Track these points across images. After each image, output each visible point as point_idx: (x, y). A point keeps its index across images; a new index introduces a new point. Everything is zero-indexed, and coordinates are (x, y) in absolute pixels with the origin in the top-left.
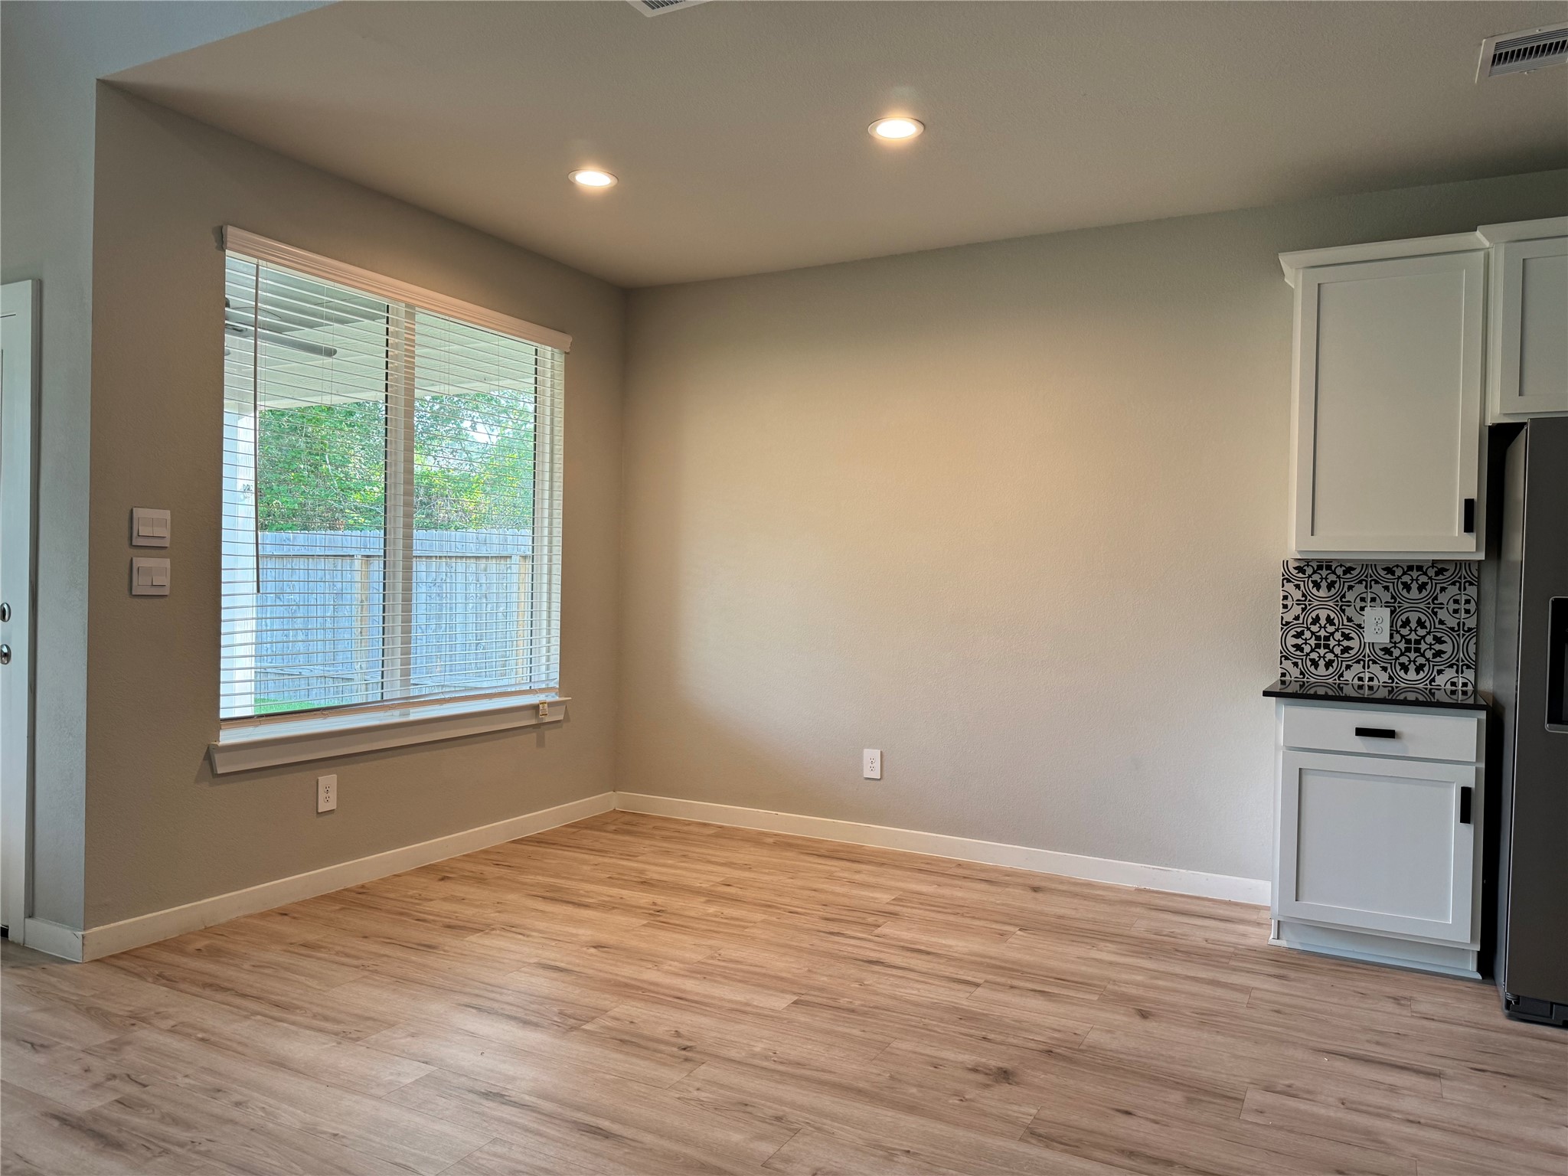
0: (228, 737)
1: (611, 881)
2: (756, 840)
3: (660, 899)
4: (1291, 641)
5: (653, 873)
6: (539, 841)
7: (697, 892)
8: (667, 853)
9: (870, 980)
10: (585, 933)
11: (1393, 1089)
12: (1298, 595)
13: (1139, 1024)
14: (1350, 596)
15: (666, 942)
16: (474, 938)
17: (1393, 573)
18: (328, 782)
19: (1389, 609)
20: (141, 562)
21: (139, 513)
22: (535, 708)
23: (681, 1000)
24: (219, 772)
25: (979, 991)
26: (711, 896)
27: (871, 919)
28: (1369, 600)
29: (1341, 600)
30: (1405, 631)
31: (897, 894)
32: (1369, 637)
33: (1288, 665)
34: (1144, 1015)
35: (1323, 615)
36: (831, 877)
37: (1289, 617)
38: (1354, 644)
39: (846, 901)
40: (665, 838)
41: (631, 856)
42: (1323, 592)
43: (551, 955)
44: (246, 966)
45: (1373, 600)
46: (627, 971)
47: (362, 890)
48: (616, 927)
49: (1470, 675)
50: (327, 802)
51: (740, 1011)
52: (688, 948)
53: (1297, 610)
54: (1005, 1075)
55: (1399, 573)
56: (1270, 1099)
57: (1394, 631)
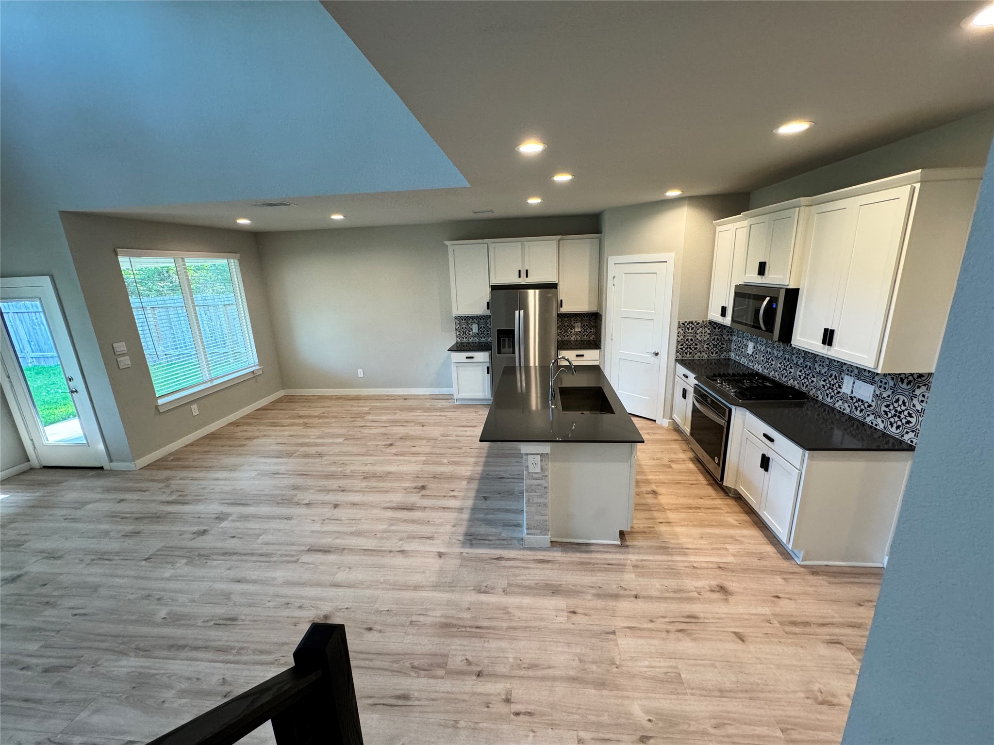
0: (160, 402)
1: (290, 418)
2: (330, 398)
3: (305, 420)
4: (458, 333)
5: (302, 413)
6: (263, 409)
7: (315, 417)
8: (304, 406)
9: (362, 431)
10: (287, 433)
11: (466, 431)
12: (458, 322)
13: (421, 428)
14: (469, 322)
15: (309, 432)
16: (255, 440)
18: (194, 407)
19: (477, 325)
20: (119, 359)
21: (115, 345)
22: (253, 372)
23: (316, 444)
24: (161, 411)
25: (388, 428)
26: (320, 417)
27: (363, 415)
29: (468, 324)
30: (481, 329)
31: (370, 407)
32: (474, 331)
33: (458, 339)
34: (423, 426)
35: (464, 326)
36: (352, 406)
37: (457, 328)
38: (471, 333)
39: (356, 412)
40: (302, 402)
41: (294, 410)
42: (464, 321)
43: (279, 441)
44: (190, 460)
45: (474, 324)
46: (300, 441)
47: (213, 434)
48: (294, 430)
50: (196, 412)
51: (332, 444)
52: (316, 432)
53: (458, 326)
54: (391, 445)
56: (443, 438)
57: (479, 329)
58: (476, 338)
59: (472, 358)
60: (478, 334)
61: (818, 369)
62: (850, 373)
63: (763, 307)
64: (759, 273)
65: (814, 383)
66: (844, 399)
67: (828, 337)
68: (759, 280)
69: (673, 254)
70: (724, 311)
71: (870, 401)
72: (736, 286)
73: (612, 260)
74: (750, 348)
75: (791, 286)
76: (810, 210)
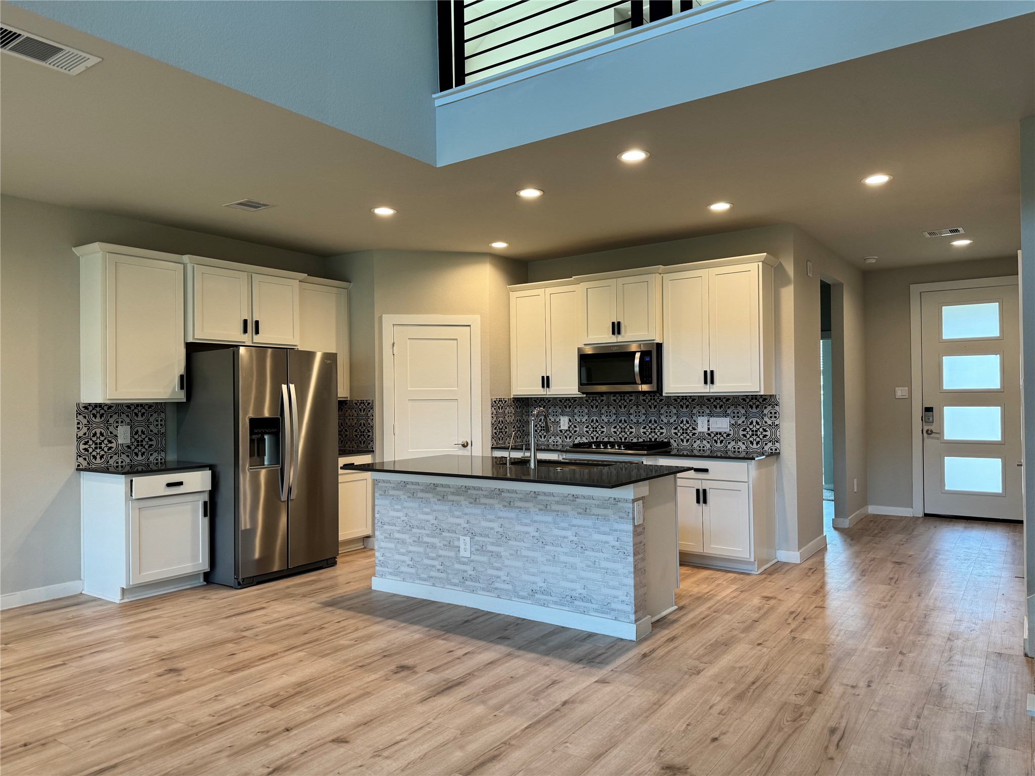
4: (82, 447)
12: (85, 421)
14: (111, 421)
17: (130, 408)
19: (129, 426)
28: (120, 422)
29: (107, 425)
30: (136, 437)
32: (121, 441)
33: (81, 460)
35: (98, 431)
37: (81, 434)
38: (114, 445)
42: (98, 420)
45: (122, 422)
49: (163, 454)
53: (85, 430)
55: (133, 408)
57: (132, 437)
58: (124, 456)
59: (181, 484)
60: (129, 447)
61: (665, 421)
62: (702, 414)
63: (637, 361)
64: (613, 333)
65: (664, 434)
66: (702, 438)
67: (709, 377)
68: (613, 339)
69: (478, 317)
70: (546, 382)
71: (727, 430)
72: (579, 349)
73: (388, 320)
74: (564, 423)
75: (658, 341)
76: (663, 277)
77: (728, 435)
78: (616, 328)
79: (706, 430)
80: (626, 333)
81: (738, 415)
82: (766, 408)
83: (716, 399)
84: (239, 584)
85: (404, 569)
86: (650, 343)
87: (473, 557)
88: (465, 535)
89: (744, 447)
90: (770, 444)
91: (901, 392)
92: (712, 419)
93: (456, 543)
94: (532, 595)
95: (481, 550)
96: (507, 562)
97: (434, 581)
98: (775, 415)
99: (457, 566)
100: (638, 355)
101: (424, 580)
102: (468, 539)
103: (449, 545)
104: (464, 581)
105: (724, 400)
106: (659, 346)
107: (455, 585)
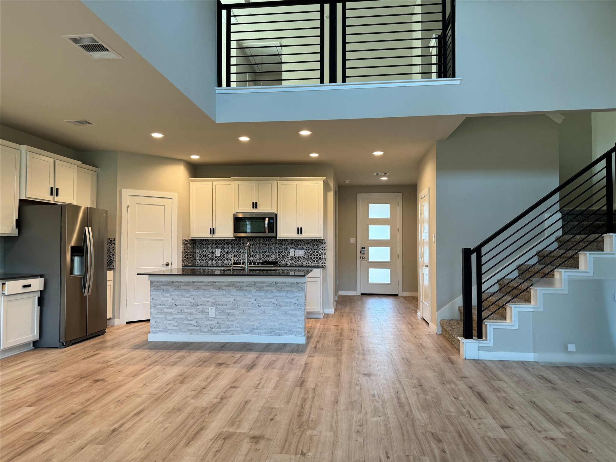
59: (30, 286)
61: (274, 251)
62: (292, 248)
63: (266, 222)
64: (253, 208)
65: (273, 257)
66: (291, 259)
67: (300, 231)
68: (253, 210)
69: (176, 194)
70: (212, 231)
71: (303, 256)
72: (234, 215)
73: (126, 192)
74: (218, 253)
75: (276, 213)
76: (278, 182)
77: (304, 258)
78: (255, 205)
79: (293, 255)
80: (259, 208)
81: (308, 248)
82: (320, 245)
83: (299, 241)
84: (63, 345)
85: (170, 327)
86: (272, 214)
87: (217, 317)
88: (213, 306)
89: (310, 263)
90: (322, 262)
91: (352, 240)
92: (296, 250)
93: (207, 311)
94: (252, 331)
95: (223, 312)
96: (237, 317)
97: (191, 332)
98: (324, 248)
99: (207, 322)
100: (267, 219)
101: (185, 332)
102: (214, 308)
103: (202, 312)
104: (210, 329)
105: (302, 242)
106: (276, 214)
107: (206, 332)
